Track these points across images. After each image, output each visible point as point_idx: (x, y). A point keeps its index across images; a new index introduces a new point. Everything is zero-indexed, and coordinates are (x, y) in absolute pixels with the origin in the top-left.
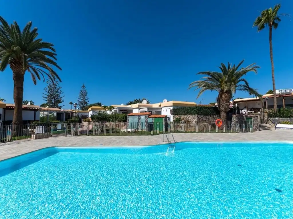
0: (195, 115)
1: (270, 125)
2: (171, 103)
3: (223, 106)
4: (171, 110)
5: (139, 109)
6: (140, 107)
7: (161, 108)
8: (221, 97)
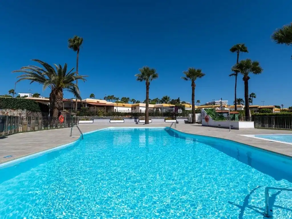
0: (22, 109)
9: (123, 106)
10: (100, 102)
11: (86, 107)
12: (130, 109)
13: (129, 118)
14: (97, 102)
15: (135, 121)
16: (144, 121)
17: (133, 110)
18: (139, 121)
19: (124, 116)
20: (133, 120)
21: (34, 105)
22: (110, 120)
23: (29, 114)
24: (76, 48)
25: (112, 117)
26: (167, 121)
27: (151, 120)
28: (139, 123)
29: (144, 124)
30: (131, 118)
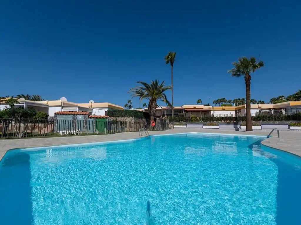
0: (132, 117)
1: (171, 126)
2: (106, 104)
3: (153, 111)
4: (106, 112)
5: (63, 107)
6: (64, 105)
7: (92, 109)
8: (152, 104)
9: (223, 109)
10: (197, 108)
11: (184, 113)
12: (234, 112)
13: (227, 123)
14: (194, 107)
15: (234, 128)
16: (245, 127)
17: (238, 113)
18: (240, 128)
19: (220, 121)
20: (232, 126)
21: (139, 114)
22: (203, 125)
23: (136, 120)
24: (171, 61)
25: (205, 122)
26: (292, 128)
27: (261, 126)
28: (240, 130)
29: (244, 131)
30: (229, 123)
